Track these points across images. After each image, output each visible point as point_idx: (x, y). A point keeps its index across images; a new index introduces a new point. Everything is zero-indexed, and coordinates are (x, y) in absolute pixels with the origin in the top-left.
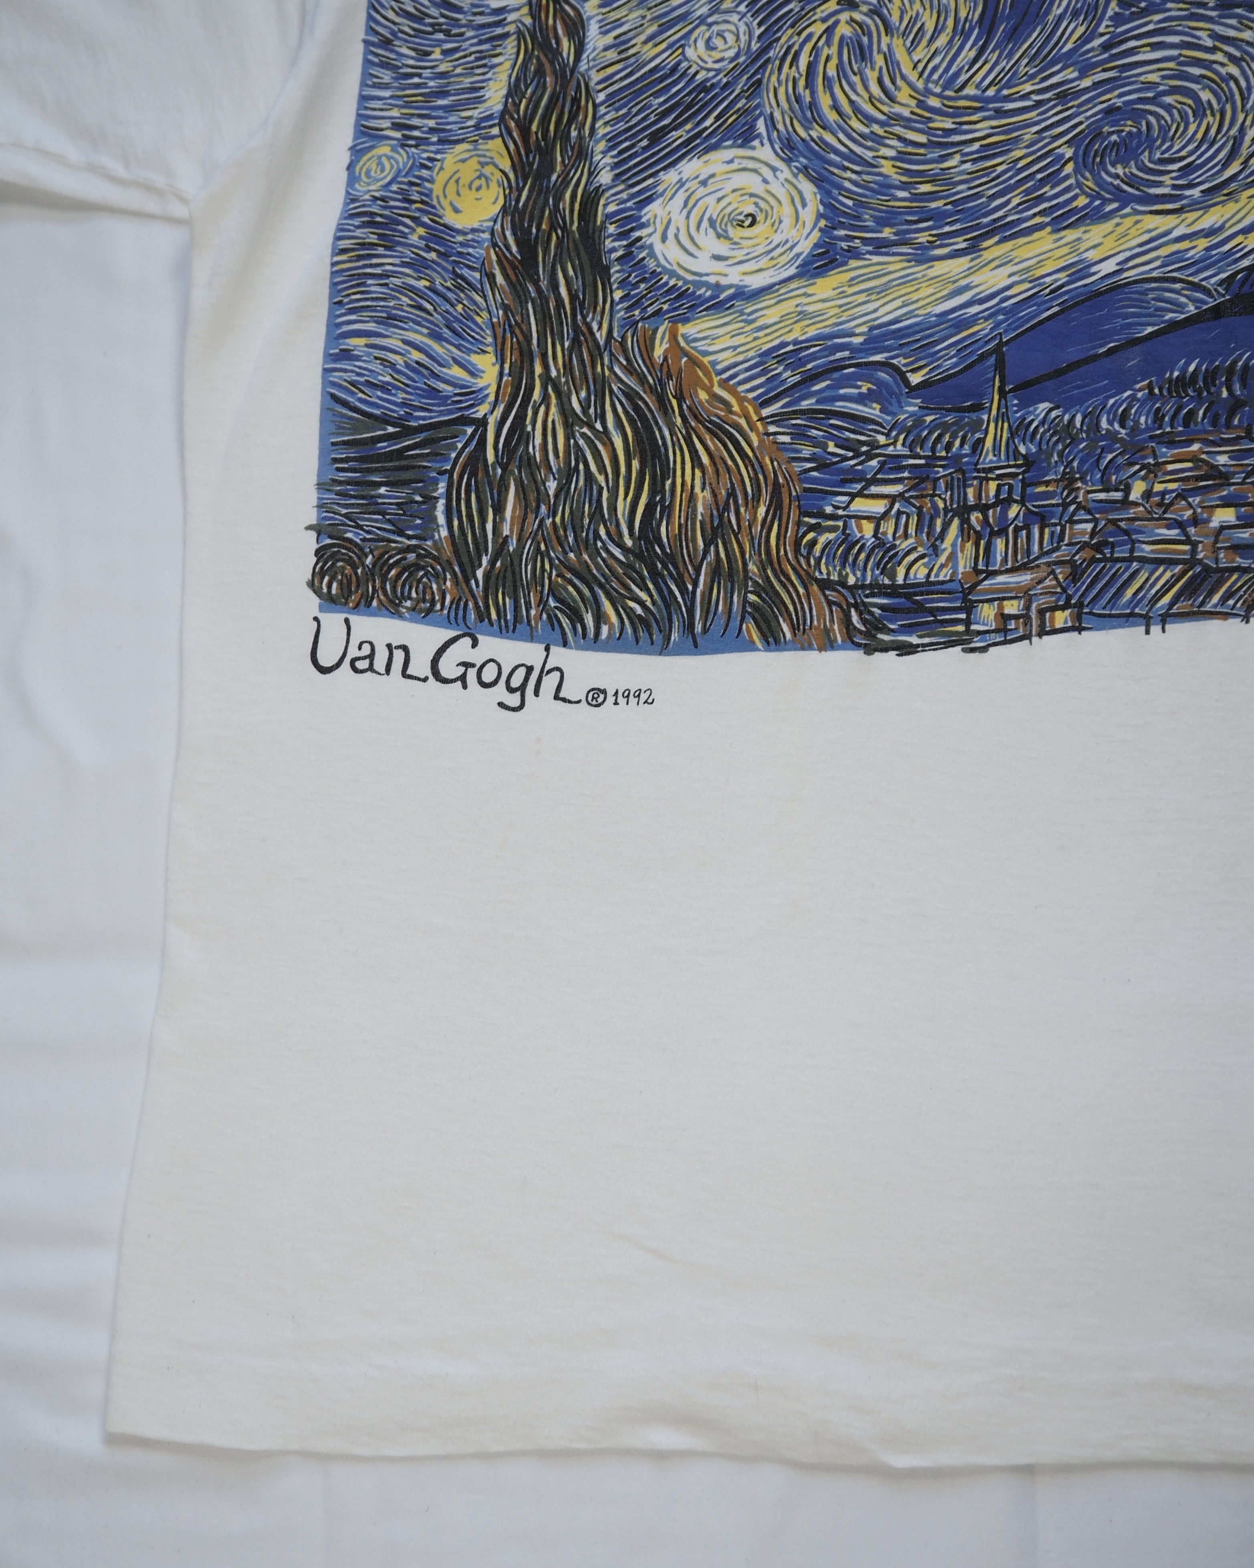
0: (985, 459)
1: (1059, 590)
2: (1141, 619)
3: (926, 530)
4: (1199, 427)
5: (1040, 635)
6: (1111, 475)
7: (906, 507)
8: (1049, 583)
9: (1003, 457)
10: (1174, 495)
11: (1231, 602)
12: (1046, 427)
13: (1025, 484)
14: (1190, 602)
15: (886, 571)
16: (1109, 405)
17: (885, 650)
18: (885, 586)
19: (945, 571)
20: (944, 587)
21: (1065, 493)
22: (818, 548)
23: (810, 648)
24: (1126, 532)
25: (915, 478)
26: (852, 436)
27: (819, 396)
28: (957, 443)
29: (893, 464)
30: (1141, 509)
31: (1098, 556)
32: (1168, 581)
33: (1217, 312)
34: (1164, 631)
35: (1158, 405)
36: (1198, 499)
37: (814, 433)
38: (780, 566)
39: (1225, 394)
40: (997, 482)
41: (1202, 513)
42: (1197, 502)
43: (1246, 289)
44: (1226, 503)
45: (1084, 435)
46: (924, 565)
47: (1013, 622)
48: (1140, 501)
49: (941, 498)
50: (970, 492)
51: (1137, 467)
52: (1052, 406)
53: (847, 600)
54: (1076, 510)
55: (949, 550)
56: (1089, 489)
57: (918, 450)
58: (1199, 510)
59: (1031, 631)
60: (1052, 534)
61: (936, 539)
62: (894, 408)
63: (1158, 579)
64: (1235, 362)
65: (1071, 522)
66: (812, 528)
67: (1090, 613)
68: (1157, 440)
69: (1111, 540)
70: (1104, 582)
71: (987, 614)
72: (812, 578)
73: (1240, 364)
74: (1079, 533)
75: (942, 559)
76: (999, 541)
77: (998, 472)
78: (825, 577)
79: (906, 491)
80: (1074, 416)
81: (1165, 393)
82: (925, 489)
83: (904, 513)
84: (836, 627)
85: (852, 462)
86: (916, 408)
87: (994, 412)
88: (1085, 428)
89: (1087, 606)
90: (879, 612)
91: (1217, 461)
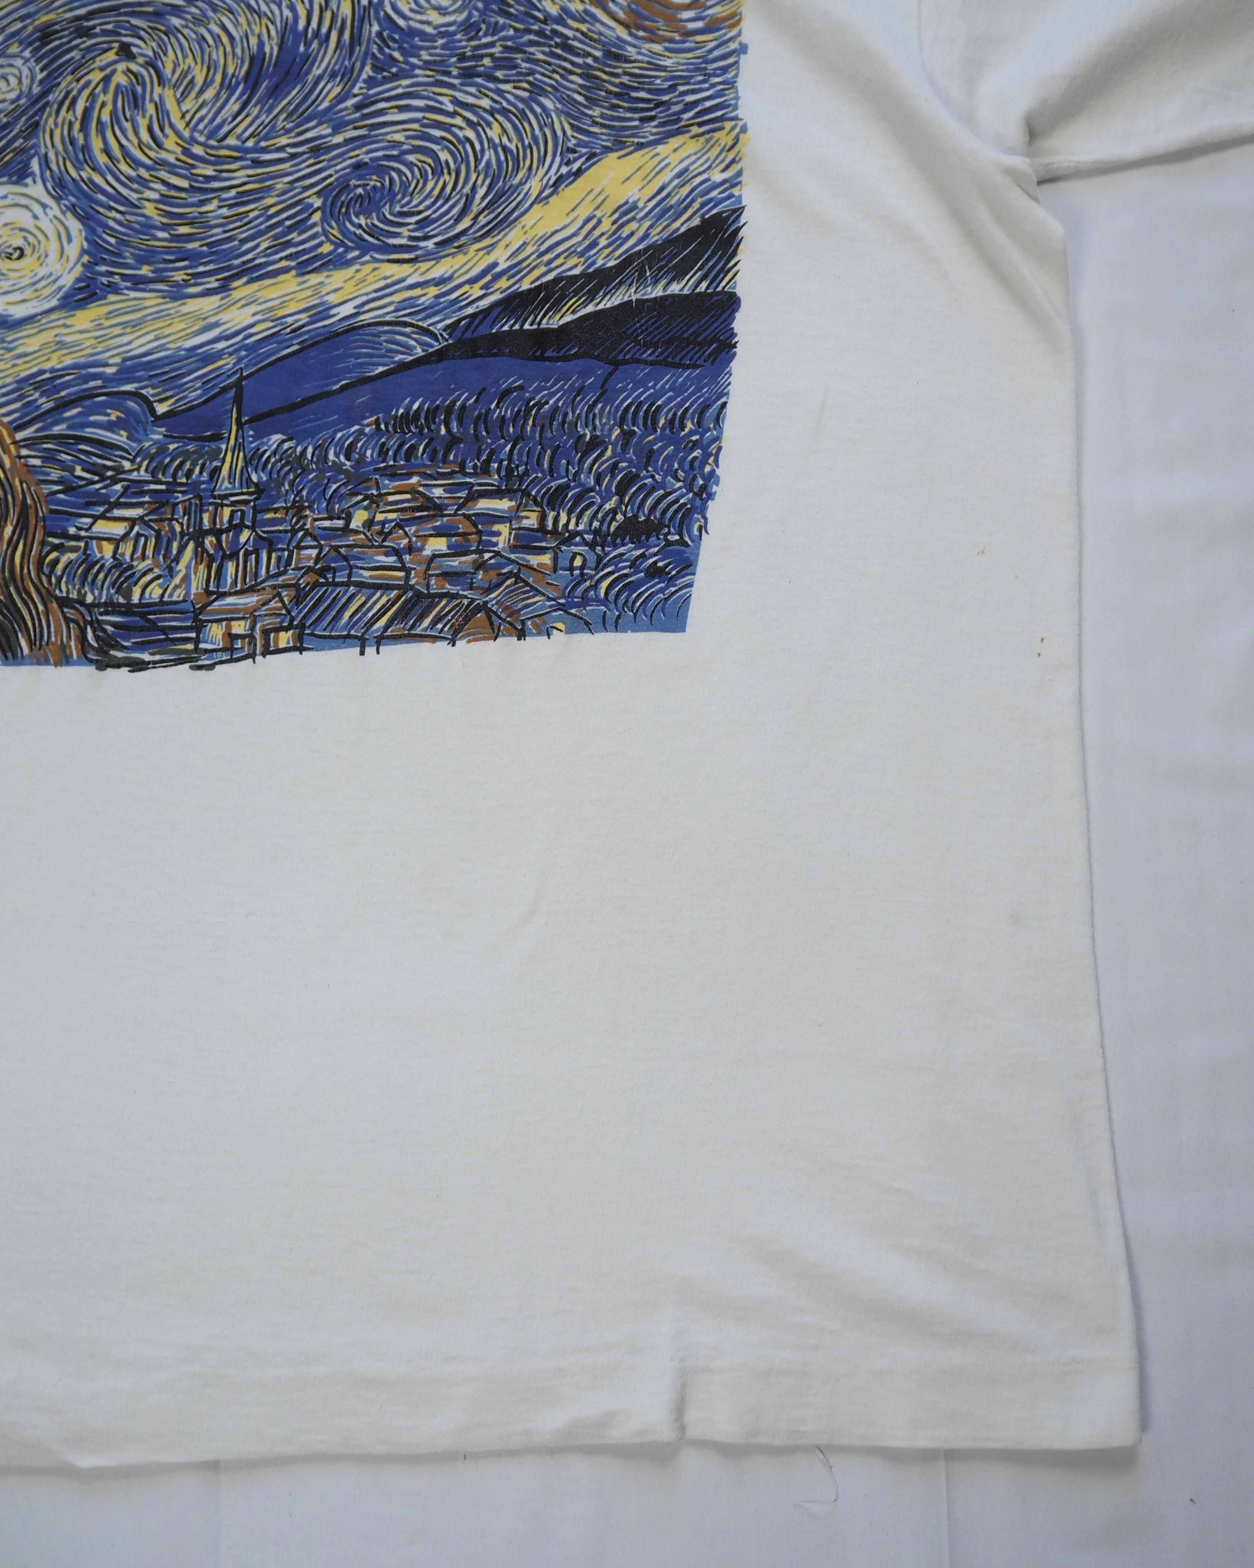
0: (221, 486)
1: (284, 612)
2: (356, 641)
3: (162, 552)
4: (419, 461)
5: (264, 655)
6: (334, 503)
7: (144, 530)
8: (274, 605)
9: (237, 485)
10: (393, 524)
11: (440, 626)
12: (277, 457)
13: (256, 511)
14: (402, 625)
15: (121, 591)
16: (337, 439)
17: (118, 666)
18: (119, 605)
19: (178, 591)
20: (177, 607)
21: (294, 520)
22: (60, 567)
23: (47, 662)
24: (345, 558)
25: (156, 503)
26: (99, 461)
27: (70, 422)
28: (197, 470)
29: (135, 488)
30: (362, 536)
31: (322, 580)
32: (384, 606)
33: (441, 355)
34: (378, 652)
35: (383, 440)
36: (414, 529)
37: (64, 457)
38: (23, 584)
39: (443, 431)
40: (231, 508)
41: (416, 542)
42: (412, 531)
43: (468, 335)
44: (439, 533)
45: (314, 466)
46: (160, 585)
47: (239, 641)
48: (362, 529)
49: (178, 522)
50: (206, 517)
51: (360, 497)
52: (284, 437)
53: (84, 617)
54: (304, 536)
55: (183, 572)
56: (315, 516)
57: (160, 476)
58: (414, 539)
59: (255, 650)
60: (279, 559)
61: (172, 561)
62: (140, 436)
63: (375, 603)
64: (454, 402)
65: (299, 547)
66: (56, 547)
67: (312, 634)
68: (381, 473)
69: (333, 565)
70: (325, 605)
71: (216, 633)
72: (52, 596)
73: (458, 404)
74: (305, 558)
75: (177, 580)
76: (230, 563)
77: (233, 499)
78: (65, 595)
79: (146, 515)
80: (306, 448)
81: (390, 429)
82: (165, 513)
83: (142, 535)
84: (73, 643)
85: (97, 486)
86: (161, 437)
87: (232, 442)
88: (315, 459)
89: (309, 627)
90: (112, 629)
91: (433, 493)
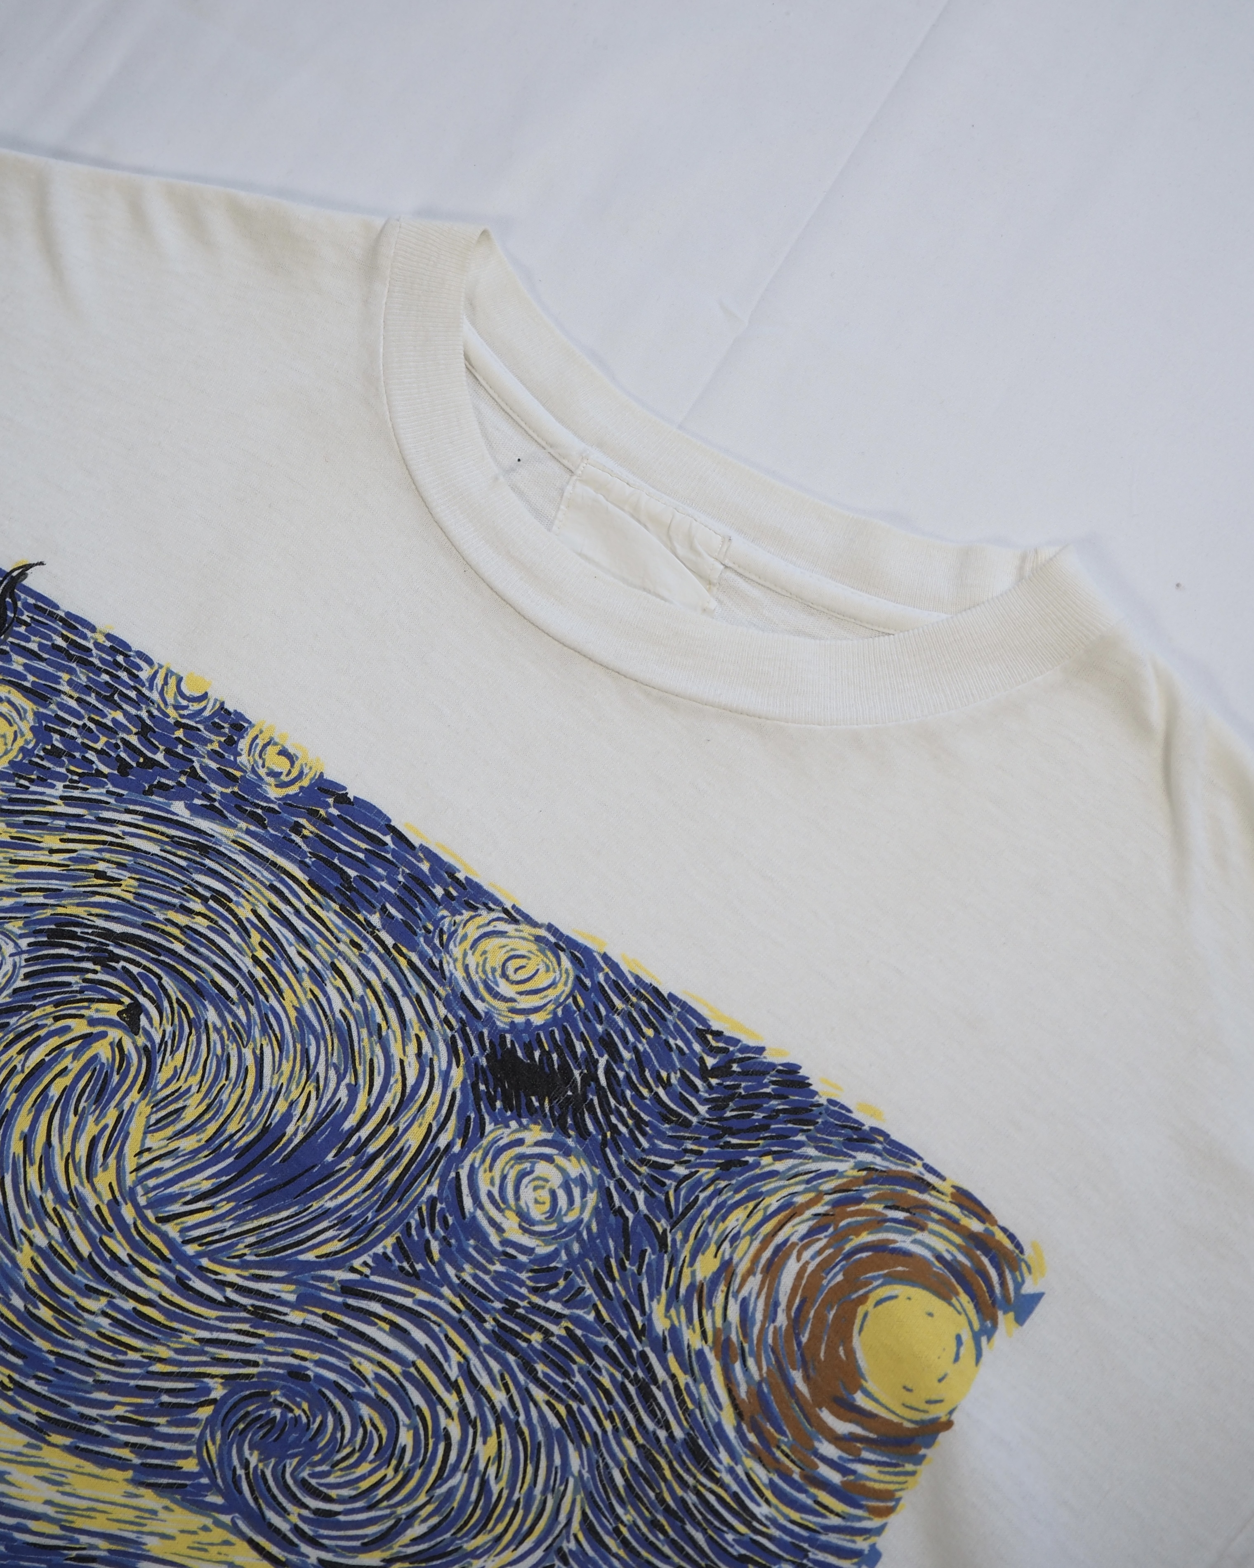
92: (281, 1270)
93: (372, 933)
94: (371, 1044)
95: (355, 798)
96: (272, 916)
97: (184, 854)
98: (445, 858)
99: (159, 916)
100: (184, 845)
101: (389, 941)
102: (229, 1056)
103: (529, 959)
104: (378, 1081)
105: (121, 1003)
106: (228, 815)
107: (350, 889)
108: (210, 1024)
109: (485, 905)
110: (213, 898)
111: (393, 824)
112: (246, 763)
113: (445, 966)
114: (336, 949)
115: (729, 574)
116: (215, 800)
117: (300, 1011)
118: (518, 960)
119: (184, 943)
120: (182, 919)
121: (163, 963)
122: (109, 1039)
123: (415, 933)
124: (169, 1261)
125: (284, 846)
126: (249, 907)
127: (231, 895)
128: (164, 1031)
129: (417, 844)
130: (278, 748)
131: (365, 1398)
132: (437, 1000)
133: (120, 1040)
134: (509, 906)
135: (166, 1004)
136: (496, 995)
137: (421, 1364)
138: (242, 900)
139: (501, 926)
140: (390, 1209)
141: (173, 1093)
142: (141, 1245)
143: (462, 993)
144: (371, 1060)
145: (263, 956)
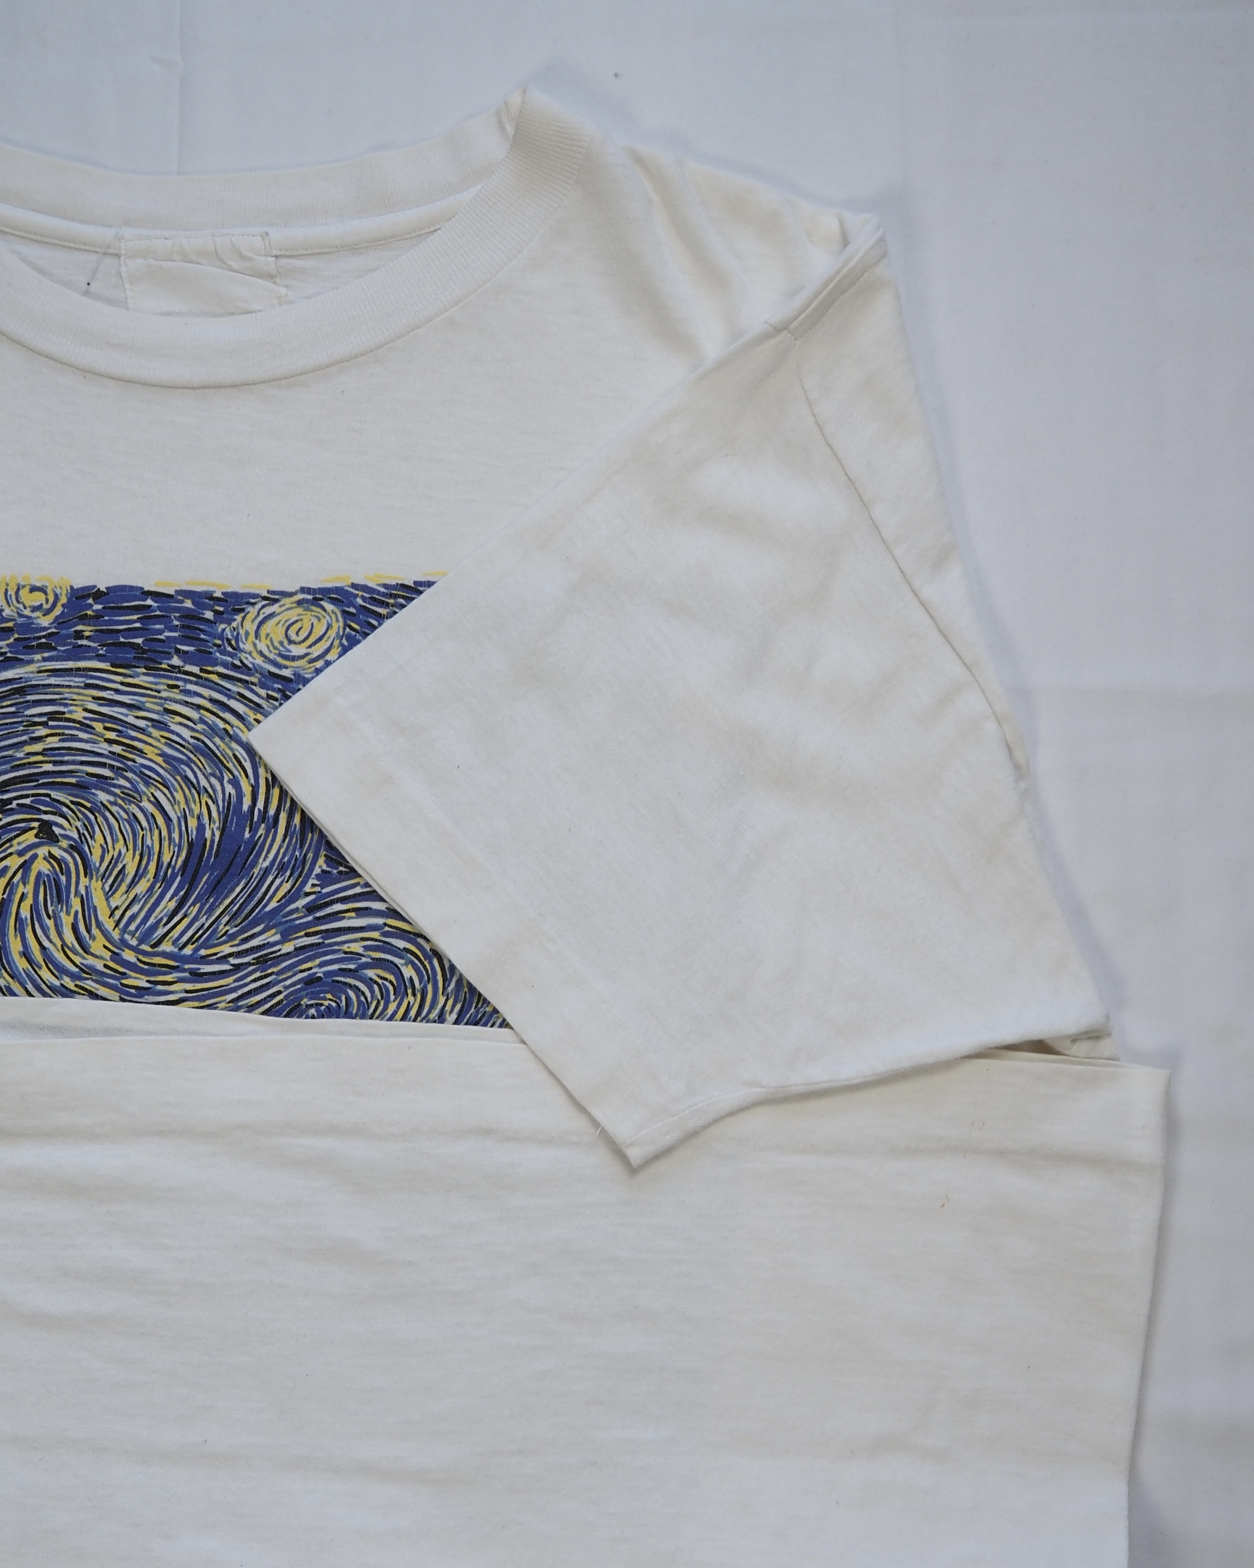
92: (259, 925)
93: (180, 672)
94: (227, 744)
95: (107, 588)
96: (100, 705)
97: (9, 703)
98: (199, 589)
99: (20, 755)
100: (5, 697)
101: (195, 669)
102: (134, 815)
103: (302, 620)
104: (248, 765)
105: (33, 828)
106: (23, 657)
107: (145, 651)
108: (105, 803)
109: (248, 603)
110: (50, 719)
111: (146, 589)
112: (11, 613)
113: (246, 662)
114: (161, 698)
115: (282, 261)
116: (6, 653)
117: (163, 755)
118: (294, 626)
119: (50, 762)
120: (38, 747)
121: (43, 784)
122: (41, 856)
123: (210, 653)
124: (178, 967)
125: (78, 653)
126: (80, 709)
127: (62, 709)
128: (77, 828)
129: (172, 593)
130: (27, 589)
131: (367, 966)
132: (254, 687)
133: (49, 852)
134: (265, 594)
135: (65, 809)
136: (294, 659)
137: (391, 922)
138: (72, 708)
139: (268, 610)
140: (308, 841)
141: (110, 862)
142: (152, 970)
143: (269, 672)
144: (234, 755)
145: (112, 735)
